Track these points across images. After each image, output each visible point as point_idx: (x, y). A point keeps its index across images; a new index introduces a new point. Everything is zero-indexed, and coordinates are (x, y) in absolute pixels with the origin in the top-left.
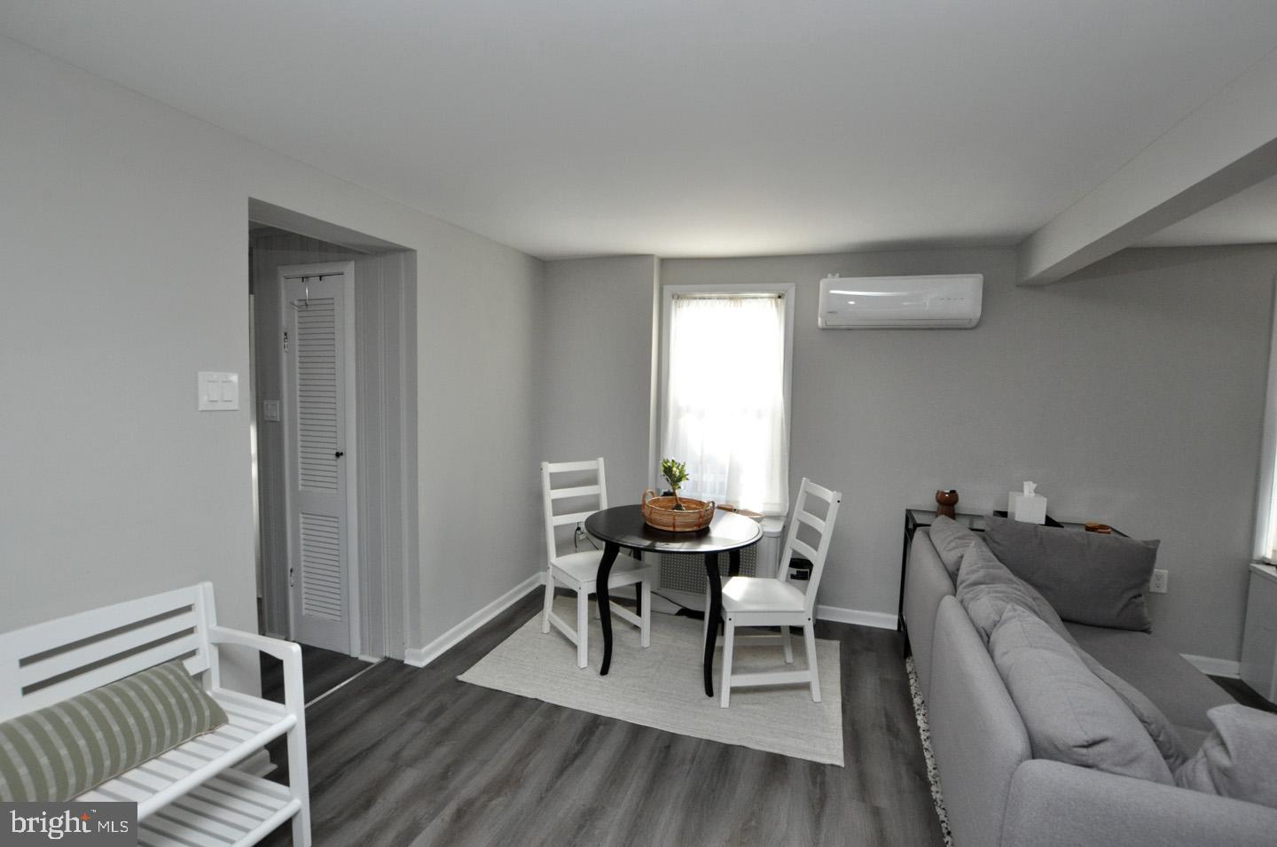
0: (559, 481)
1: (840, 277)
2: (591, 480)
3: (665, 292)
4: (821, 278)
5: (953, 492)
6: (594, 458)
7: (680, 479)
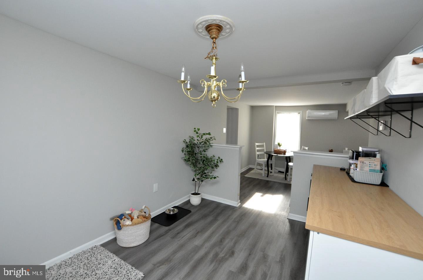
0: (258, 146)
1: (311, 110)
2: (262, 146)
3: (276, 112)
4: (307, 110)
5: (332, 150)
6: (263, 143)
7: (281, 146)
